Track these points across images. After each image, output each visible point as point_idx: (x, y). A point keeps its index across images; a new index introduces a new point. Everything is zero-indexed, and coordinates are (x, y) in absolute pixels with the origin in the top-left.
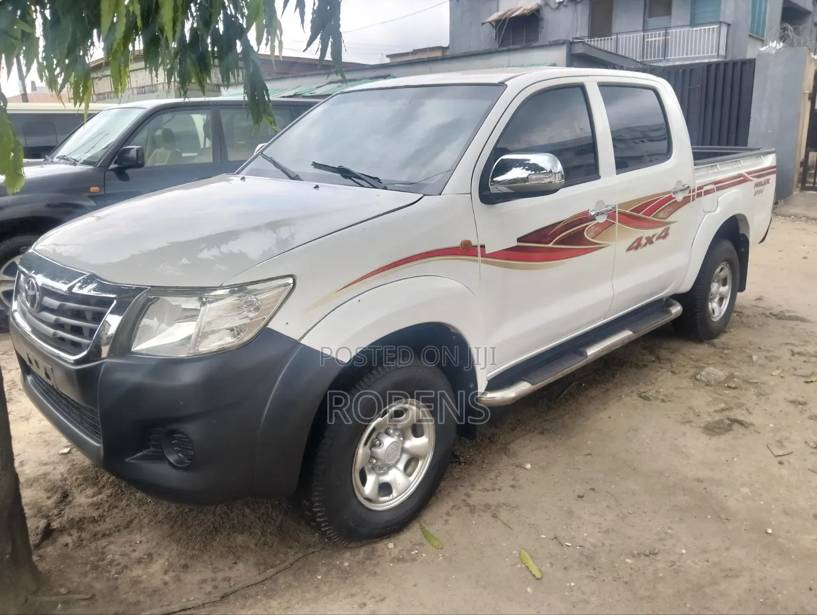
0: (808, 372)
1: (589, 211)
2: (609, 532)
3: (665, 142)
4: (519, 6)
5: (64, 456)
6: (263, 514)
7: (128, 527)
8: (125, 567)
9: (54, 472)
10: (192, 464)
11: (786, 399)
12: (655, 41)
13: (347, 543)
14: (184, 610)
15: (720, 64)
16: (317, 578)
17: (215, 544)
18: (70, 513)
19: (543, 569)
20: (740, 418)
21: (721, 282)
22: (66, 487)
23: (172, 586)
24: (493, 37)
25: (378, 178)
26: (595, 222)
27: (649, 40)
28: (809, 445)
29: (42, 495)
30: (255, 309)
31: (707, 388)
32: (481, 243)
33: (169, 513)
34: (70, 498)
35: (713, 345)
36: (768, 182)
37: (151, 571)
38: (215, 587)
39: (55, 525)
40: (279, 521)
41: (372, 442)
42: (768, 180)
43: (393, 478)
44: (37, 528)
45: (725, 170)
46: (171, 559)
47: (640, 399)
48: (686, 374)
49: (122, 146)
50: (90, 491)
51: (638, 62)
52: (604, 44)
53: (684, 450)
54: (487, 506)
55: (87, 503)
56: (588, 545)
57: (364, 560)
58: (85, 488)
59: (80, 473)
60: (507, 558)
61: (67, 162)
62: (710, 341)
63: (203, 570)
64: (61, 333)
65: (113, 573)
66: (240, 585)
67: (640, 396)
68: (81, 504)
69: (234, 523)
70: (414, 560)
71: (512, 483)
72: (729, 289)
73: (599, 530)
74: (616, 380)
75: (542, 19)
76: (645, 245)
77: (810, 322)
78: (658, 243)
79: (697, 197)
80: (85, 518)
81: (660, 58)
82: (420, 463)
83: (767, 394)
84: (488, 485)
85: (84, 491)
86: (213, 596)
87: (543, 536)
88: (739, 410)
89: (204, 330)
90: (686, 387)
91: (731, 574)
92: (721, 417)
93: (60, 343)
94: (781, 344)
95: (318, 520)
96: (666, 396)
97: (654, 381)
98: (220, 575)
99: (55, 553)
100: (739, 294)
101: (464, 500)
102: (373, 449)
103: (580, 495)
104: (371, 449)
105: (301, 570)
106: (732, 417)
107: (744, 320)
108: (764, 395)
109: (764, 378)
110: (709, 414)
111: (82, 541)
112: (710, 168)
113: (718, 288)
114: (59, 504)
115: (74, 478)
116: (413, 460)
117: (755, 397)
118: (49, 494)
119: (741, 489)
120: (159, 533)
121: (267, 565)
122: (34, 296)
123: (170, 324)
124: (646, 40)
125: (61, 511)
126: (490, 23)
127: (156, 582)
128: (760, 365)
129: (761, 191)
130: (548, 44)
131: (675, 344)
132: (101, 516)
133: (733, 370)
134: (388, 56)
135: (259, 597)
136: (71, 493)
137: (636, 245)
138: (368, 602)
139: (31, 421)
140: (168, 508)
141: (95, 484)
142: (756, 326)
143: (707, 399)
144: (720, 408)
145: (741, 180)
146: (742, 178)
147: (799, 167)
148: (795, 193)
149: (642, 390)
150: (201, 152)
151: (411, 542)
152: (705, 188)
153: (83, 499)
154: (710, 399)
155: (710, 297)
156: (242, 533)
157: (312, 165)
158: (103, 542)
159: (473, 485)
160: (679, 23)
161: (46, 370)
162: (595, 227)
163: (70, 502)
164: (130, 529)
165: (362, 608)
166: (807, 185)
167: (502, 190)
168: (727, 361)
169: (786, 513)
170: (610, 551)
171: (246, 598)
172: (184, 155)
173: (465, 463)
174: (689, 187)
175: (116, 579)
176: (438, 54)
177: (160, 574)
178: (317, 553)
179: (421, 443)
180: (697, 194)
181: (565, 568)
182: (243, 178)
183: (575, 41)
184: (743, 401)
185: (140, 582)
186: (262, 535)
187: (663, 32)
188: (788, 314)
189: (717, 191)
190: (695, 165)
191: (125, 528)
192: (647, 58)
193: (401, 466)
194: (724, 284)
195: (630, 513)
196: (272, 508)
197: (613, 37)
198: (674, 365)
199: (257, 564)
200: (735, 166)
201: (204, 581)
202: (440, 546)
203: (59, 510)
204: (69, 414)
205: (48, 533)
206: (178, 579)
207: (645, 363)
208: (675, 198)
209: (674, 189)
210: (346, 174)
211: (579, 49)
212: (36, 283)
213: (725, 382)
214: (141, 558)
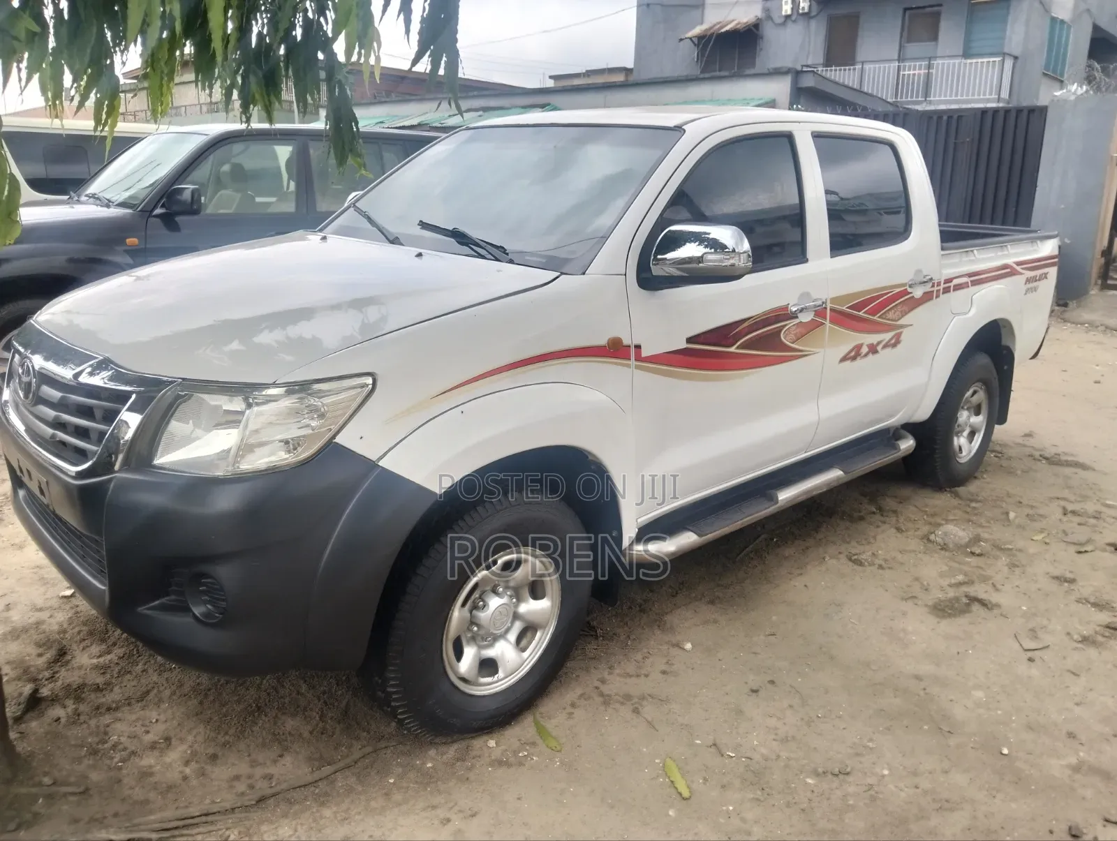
0: (1083, 539)
1: (790, 306)
2: (787, 741)
3: (902, 216)
4: (730, 18)
5: (65, 600)
6: (324, 693)
7: (143, 700)
8: (133, 753)
9: (52, 620)
10: (223, 620)
11: (1048, 573)
12: (914, 75)
13: (433, 737)
14: (206, 815)
15: (999, 111)
16: (388, 782)
17: (256, 729)
18: (68, 676)
19: (694, 786)
20: (982, 596)
21: (972, 410)
22: (64, 642)
23: (194, 782)
24: (693, 59)
25: (503, 248)
26: (796, 321)
27: (906, 73)
28: (1072, 638)
29: (33, 651)
30: (319, 416)
31: (943, 552)
32: (636, 342)
33: (198, 684)
34: (69, 658)
35: (957, 495)
36: (1045, 276)
37: (168, 760)
38: (251, 787)
39: (45, 692)
40: (344, 703)
41: (474, 602)
42: (1046, 274)
43: (499, 653)
44: (21, 694)
45: (985, 258)
46: (196, 745)
47: (851, 563)
48: (916, 533)
49: (172, 185)
50: (95, 649)
51: (888, 102)
52: (844, 76)
53: (902, 635)
54: (628, 697)
55: (91, 664)
56: (757, 757)
57: (454, 762)
58: (89, 644)
59: (85, 624)
60: (646, 768)
61: (98, 202)
62: (953, 489)
63: (236, 762)
64: (62, 436)
65: (116, 760)
66: (284, 786)
67: (850, 559)
68: (82, 666)
69: (285, 703)
70: (521, 764)
71: (664, 667)
72: (983, 421)
73: (774, 737)
74: (820, 536)
75: (762, 38)
76: (866, 355)
77: (1094, 470)
78: (885, 354)
79: (943, 293)
80: (85, 684)
81: (920, 99)
82: (539, 634)
83: (1023, 566)
84: (631, 668)
85: (88, 649)
86: (247, 798)
87: (698, 742)
88: (983, 585)
89: (248, 442)
90: (914, 551)
91: (946, 806)
92: (957, 594)
93: (60, 448)
94: (1051, 499)
95: (393, 704)
96: (886, 560)
97: (872, 540)
98: (259, 772)
99: (42, 730)
100: (997, 427)
101: (597, 688)
102: (474, 612)
103: (754, 688)
104: (471, 612)
105: (368, 770)
106: (973, 594)
107: (1004, 463)
108: (1018, 567)
109: (1021, 544)
110: (942, 589)
111: (79, 715)
112: (964, 255)
113: (969, 418)
114: (52, 664)
115: (77, 629)
116: (529, 630)
117: (1006, 569)
118: (40, 651)
119: (973, 692)
120: (182, 710)
121: (323, 761)
122: (29, 384)
123: (208, 430)
124: (901, 73)
125: (54, 673)
126: (691, 39)
127: (173, 776)
128: (1020, 526)
129: (1035, 289)
130: (767, 72)
131: (906, 491)
132: (108, 684)
133: (980, 530)
134: (551, 77)
135: (308, 803)
136: (70, 650)
137: (854, 355)
138: (453, 817)
139: (25, 550)
140: (198, 678)
141: (103, 640)
142: (1019, 472)
143: (941, 568)
144: (957, 581)
145: (1006, 272)
146: (1009, 270)
147: (1100, 257)
148: (1093, 292)
149: (854, 551)
150: (282, 196)
151: (519, 740)
152: (956, 282)
153: (86, 659)
154: (945, 568)
155: (957, 429)
156: (294, 715)
157: (418, 225)
158: (107, 719)
159: (611, 668)
160: (948, 53)
161: (40, 483)
162: (796, 329)
163: (68, 662)
164: (144, 703)
165: (445, 825)
166: (1110, 282)
167: (668, 271)
168: (974, 518)
169: (1030, 728)
170: (787, 766)
171: (290, 802)
172: (258, 200)
173: (603, 637)
174: (931, 279)
175: (120, 769)
176: (620, 78)
177: (179, 765)
178: (392, 748)
179: (541, 608)
180: (944, 289)
181: (723, 787)
182: (324, 238)
183: (805, 69)
184: (989, 572)
185: (151, 774)
186: (321, 719)
187: (924, 63)
188: (1064, 458)
189: (972, 285)
190: (943, 249)
191: (138, 701)
192: (901, 97)
193: (512, 636)
194: (977, 413)
195: (819, 717)
196: (338, 685)
197: (857, 67)
198: (902, 519)
199: (310, 759)
200: (1000, 253)
201: (237, 778)
202: (559, 748)
203: (52, 672)
204: (68, 543)
205: (34, 703)
206: (202, 773)
207: (862, 514)
208: (911, 293)
209: (911, 280)
210: (461, 238)
211: (808, 82)
212: (33, 367)
213: (967, 545)
214: (155, 742)
